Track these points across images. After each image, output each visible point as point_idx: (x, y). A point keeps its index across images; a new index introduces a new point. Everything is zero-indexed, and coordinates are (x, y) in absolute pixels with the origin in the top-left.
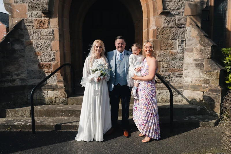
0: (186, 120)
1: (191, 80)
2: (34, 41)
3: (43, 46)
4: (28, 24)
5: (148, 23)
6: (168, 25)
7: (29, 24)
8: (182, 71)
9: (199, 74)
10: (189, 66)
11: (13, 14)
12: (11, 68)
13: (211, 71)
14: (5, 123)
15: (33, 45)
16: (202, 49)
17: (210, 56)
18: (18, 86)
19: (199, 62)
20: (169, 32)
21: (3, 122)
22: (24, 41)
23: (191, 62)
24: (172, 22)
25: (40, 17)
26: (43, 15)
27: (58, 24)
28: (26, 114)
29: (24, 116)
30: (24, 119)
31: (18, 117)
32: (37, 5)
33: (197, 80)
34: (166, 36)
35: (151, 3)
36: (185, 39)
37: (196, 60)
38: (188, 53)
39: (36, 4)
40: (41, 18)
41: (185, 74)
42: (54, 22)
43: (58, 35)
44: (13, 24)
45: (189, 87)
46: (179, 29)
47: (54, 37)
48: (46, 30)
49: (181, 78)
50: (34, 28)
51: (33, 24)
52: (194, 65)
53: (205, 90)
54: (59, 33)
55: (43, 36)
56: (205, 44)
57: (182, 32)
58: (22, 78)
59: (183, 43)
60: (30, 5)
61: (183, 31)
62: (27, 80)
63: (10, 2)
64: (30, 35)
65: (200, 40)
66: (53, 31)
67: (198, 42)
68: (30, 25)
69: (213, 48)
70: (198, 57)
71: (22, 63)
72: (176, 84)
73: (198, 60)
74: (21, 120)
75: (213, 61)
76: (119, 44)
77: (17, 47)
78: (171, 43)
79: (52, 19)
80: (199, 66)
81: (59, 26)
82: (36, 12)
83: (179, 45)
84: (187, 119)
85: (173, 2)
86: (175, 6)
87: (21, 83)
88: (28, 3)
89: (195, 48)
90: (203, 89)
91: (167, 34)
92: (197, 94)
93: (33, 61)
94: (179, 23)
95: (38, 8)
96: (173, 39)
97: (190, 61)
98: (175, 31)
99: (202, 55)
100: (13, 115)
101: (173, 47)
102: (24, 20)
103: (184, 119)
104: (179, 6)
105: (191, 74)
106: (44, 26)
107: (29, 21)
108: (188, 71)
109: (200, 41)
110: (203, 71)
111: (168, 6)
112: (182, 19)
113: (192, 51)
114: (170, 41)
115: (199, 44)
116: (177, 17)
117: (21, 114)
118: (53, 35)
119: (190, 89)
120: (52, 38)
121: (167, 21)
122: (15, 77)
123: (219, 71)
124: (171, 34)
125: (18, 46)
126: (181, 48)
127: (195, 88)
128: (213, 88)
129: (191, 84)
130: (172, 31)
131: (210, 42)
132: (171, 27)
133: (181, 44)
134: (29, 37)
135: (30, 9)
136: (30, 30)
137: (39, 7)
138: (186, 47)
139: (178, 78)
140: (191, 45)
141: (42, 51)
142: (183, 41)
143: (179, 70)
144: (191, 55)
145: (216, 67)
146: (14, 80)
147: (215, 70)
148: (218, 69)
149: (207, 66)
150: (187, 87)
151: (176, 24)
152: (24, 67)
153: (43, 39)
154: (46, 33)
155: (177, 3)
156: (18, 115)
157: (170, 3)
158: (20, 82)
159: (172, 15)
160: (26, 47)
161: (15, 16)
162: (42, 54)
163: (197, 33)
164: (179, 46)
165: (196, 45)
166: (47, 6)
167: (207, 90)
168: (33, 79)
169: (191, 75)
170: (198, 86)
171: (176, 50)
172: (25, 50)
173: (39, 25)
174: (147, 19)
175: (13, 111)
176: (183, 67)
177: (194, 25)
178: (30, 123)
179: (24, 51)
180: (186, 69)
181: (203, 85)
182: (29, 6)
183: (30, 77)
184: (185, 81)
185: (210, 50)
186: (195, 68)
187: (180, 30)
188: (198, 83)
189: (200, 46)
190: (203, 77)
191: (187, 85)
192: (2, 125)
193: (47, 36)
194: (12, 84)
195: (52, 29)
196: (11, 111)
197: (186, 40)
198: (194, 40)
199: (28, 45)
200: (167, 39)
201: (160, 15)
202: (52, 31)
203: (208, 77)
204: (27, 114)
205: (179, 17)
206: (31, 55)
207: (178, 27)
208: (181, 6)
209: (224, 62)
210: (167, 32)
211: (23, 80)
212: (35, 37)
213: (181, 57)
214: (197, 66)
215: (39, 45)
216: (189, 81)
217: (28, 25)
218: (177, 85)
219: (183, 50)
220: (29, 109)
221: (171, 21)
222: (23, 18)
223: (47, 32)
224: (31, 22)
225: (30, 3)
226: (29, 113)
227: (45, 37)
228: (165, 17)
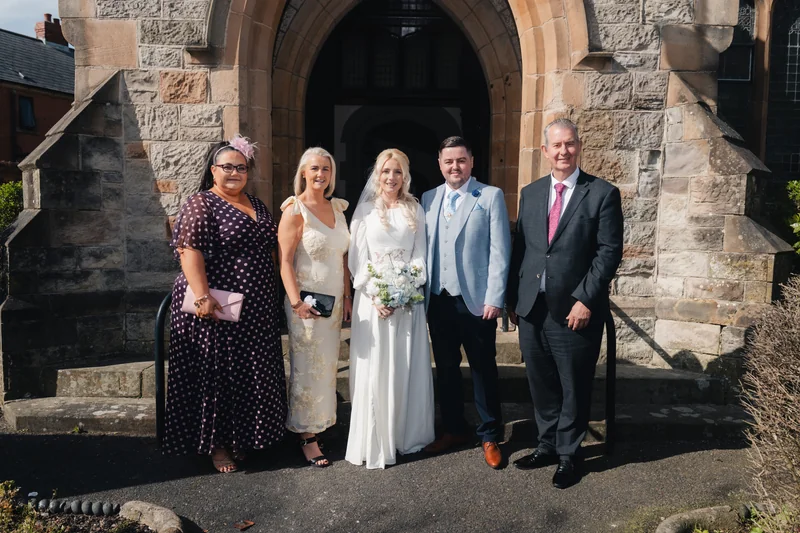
0: (661, 416)
1: (681, 287)
2: (154, 146)
3: (184, 160)
4: (136, 86)
5: (537, 93)
6: (605, 98)
7: (141, 88)
8: (652, 254)
9: (706, 268)
10: (673, 238)
11: (89, 53)
12: (78, 233)
13: (746, 258)
14: (64, 413)
15: (153, 156)
16: (718, 182)
17: (743, 207)
18: (95, 294)
19: (707, 226)
20: (608, 124)
21: (55, 408)
22: (123, 142)
23: (683, 227)
24: (620, 89)
25: (179, 66)
26: (188, 58)
27: (238, 88)
28: (125, 387)
29: (120, 392)
30: (122, 402)
31: (97, 395)
32: (172, 25)
33: (701, 287)
34: (600, 136)
35: (548, 26)
36: (661, 149)
37: (697, 219)
38: (672, 195)
39: (167, 23)
40: (180, 69)
41: (660, 265)
42: (226, 82)
43: (238, 126)
44: (88, 88)
45: (672, 310)
46: (643, 114)
47: (223, 132)
48: (198, 108)
49: (647, 280)
50: (159, 100)
51: (154, 88)
52: (691, 237)
53: (725, 319)
54: (240, 120)
55: (185, 129)
56: (728, 166)
57: (651, 126)
58: (110, 266)
59: (655, 163)
60: (148, 25)
61: (657, 120)
62: (127, 275)
63: (82, 14)
64: (143, 124)
65: (713, 154)
66: (222, 110)
67: (706, 158)
68: (143, 92)
69: (754, 180)
70: (705, 210)
71: (112, 215)
72: (631, 298)
73: (706, 220)
74: (111, 404)
75: (752, 224)
76: (450, 162)
77: (100, 162)
78: (615, 160)
79: (219, 72)
80: (709, 237)
81: (240, 97)
82: (166, 49)
83: (644, 167)
84: (662, 414)
85: (623, 25)
86: (629, 36)
87: (107, 283)
88: (139, 20)
89: (693, 180)
90: (721, 315)
91: (600, 129)
92: (700, 334)
93: (148, 212)
94: (642, 96)
95: (174, 36)
96: (621, 148)
97: (679, 222)
98: (630, 121)
99: (719, 202)
100: (81, 390)
101: (621, 175)
102: (125, 73)
103: (654, 414)
104: (643, 39)
105: (680, 266)
106: (192, 95)
107: (142, 76)
108: (672, 255)
109: (711, 156)
110: (721, 257)
111: (606, 36)
112: (654, 82)
113: (684, 190)
114: (611, 155)
115: (709, 166)
116: (637, 75)
117: (109, 386)
118: (218, 124)
119: (677, 315)
120: (215, 135)
121: (604, 86)
122: (89, 263)
123: (773, 257)
124: (614, 131)
125: (101, 158)
126: (649, 176)
127: (693, 313)
128: (753, 312)
129: (680, 299)
130: (620, 120)
131: (743, 161)
132: (617, 107)
133: (649, 163)
134: (139, 131)
135: (146, 40)
136: (142, 105)
137: (178, 33)
138: (666, 175)
139: (637, 280)
140: (682, 168)
141: (181, 177)
142: (654, 154)
143: (640, 253)
144: (682, 202)
145: (764, 242)
146: (86, 274)
147: (761, 253)
148: (770, 251)
149: (733, 240)
150: (669, 311)
151: (631, 96)
152: (117, 229)
153: (185, 137)
154: (197, 120)
155: (637, 29)
156: (99, 391)
157: (612, 29)
158: (105, 279)
159: (620, 68)
160: (129, 164)
161: (95, 59)
162: (180, 189)
163: (702, 128)
164: (641, 171)
165: (697, 169)
166: (205, 30)
167: (734, 319)
168: (147, 273)
169: (682, 268)
170: (705, 306)
171: (632, 184)
172: (124, 173)
173: (173, 92)
174: (535, 77)
175: (83, 375)
176: (656, 243)
177: (691, 101)
178: (143, 415)
179: (121, 176)
180: (665, 250)
181: (721, 303)
182: (143, 27)
183: (137, 263)
184: (659, 291)
185: (745, 188)
186: (694, 244)
187: (645, 116)
188: (704, 297)
189: (712, 173)
190: (720, 276)
191: (666, 304)
192: (54, 418)
193: (199, 130)
194: (78, 286)
195: (215, 107)
196: (76, 376)
197: (664, 152)
198: (692, 152)
199: (134, 157)
200: (601, 147)
201: (577, 68)
202: (217, 112)
203: (736, 274)
204: (128, 385)
205: (644, 73)
206: (143, 190)
207: (640, 108)
208: (649, 37)
209: (792, 229)
210: (600, 122)
211: (114, 274)
212: (159, 133)
213: (647, 208)
214: (700, 240)
215: (172, 156)
216: (673, 291)
217: (136, 92)
218: (634, 301)
219: (654, 185)
220: (135, 371)
221: (616, 88)
222: (121, 69)
223: (200, 117)
224: (148, 81)
225: (148, 19)
226: (135, 382)
227: (193, 132)
228: (595, 74)
